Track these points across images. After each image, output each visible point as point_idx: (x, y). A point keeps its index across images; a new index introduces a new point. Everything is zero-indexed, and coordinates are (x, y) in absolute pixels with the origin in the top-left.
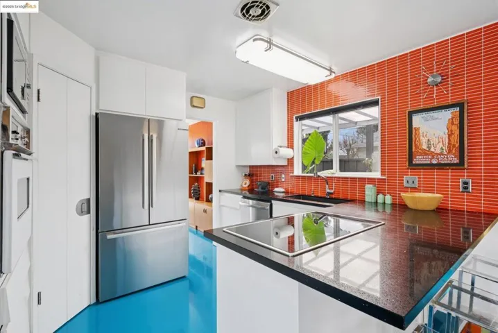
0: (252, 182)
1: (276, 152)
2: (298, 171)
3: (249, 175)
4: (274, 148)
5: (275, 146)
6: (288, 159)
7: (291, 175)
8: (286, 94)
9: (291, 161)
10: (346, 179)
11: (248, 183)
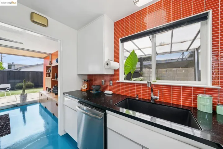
0: (89, 86)
1: (108, 64)
2: (122, 79)
3: (87, 81)
4: (105, 61)
5: (106, 60)
6: (115, 70)
7: (118, 81)
8: (113, 24)
9: (117, 71)
10: (161, 86)
11: (86, 86)
